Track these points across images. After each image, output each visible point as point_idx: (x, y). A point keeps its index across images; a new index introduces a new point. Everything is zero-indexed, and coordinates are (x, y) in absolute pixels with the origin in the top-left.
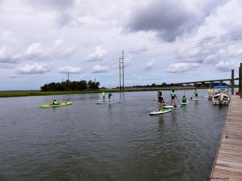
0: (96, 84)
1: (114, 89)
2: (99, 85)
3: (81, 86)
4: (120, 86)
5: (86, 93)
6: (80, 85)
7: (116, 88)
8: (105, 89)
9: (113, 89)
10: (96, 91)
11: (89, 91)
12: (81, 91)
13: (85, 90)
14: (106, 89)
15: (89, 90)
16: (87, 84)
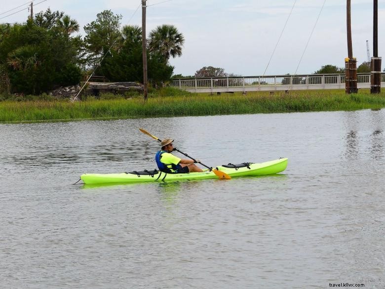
0: (154, 45)
1: (297, 79)
2: (177, 51)
3: (31, 60)
4: (351, 62)
5: (72, 116)
6: (25, 55)
7: (314, 79)
8: (221, 83)
9: (287, 79)
10: (154, 101)
11: (94, 103)
12: (35, 104)
13: (67, 96)
14: (235, 80)
15: (96, 92)
16: (77, 41)
